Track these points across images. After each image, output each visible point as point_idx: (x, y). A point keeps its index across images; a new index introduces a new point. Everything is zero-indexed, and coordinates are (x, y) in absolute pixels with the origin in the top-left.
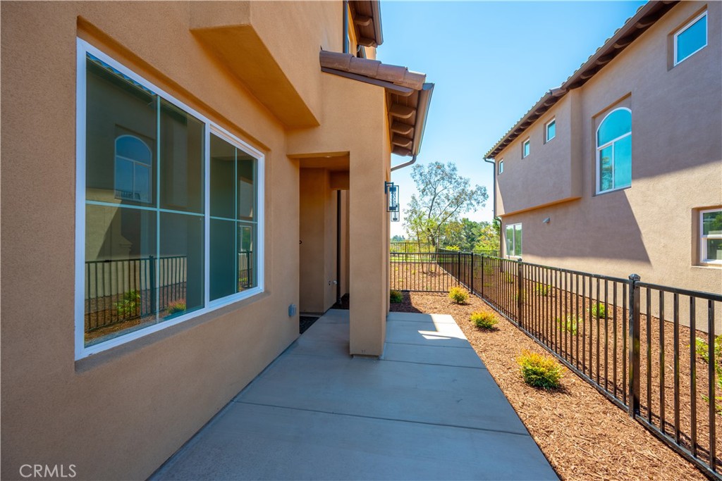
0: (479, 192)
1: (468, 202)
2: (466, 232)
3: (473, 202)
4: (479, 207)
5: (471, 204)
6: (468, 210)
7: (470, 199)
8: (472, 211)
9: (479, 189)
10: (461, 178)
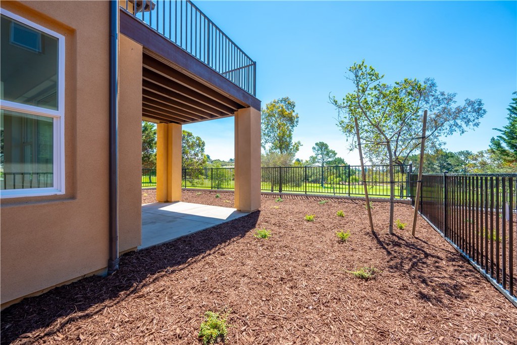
0: (469, 109)
1: (452, 122)
2: (440, 163)
3: (459, 121)
4: (469, 129)
5: (456, 125)
6: (451, 132)
7: (454, 119)
8: (457, 133)
9: (470, 103)
10: (443, 94)
